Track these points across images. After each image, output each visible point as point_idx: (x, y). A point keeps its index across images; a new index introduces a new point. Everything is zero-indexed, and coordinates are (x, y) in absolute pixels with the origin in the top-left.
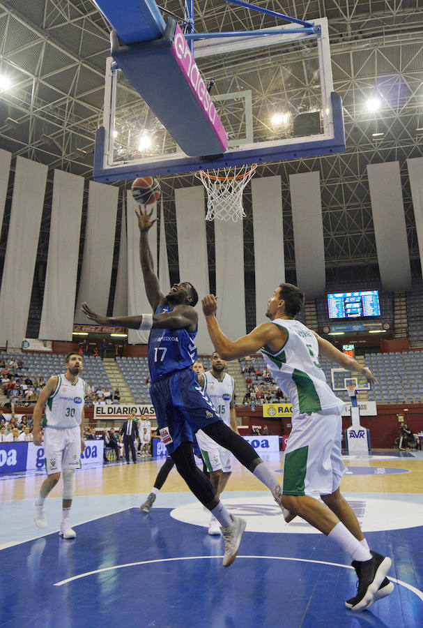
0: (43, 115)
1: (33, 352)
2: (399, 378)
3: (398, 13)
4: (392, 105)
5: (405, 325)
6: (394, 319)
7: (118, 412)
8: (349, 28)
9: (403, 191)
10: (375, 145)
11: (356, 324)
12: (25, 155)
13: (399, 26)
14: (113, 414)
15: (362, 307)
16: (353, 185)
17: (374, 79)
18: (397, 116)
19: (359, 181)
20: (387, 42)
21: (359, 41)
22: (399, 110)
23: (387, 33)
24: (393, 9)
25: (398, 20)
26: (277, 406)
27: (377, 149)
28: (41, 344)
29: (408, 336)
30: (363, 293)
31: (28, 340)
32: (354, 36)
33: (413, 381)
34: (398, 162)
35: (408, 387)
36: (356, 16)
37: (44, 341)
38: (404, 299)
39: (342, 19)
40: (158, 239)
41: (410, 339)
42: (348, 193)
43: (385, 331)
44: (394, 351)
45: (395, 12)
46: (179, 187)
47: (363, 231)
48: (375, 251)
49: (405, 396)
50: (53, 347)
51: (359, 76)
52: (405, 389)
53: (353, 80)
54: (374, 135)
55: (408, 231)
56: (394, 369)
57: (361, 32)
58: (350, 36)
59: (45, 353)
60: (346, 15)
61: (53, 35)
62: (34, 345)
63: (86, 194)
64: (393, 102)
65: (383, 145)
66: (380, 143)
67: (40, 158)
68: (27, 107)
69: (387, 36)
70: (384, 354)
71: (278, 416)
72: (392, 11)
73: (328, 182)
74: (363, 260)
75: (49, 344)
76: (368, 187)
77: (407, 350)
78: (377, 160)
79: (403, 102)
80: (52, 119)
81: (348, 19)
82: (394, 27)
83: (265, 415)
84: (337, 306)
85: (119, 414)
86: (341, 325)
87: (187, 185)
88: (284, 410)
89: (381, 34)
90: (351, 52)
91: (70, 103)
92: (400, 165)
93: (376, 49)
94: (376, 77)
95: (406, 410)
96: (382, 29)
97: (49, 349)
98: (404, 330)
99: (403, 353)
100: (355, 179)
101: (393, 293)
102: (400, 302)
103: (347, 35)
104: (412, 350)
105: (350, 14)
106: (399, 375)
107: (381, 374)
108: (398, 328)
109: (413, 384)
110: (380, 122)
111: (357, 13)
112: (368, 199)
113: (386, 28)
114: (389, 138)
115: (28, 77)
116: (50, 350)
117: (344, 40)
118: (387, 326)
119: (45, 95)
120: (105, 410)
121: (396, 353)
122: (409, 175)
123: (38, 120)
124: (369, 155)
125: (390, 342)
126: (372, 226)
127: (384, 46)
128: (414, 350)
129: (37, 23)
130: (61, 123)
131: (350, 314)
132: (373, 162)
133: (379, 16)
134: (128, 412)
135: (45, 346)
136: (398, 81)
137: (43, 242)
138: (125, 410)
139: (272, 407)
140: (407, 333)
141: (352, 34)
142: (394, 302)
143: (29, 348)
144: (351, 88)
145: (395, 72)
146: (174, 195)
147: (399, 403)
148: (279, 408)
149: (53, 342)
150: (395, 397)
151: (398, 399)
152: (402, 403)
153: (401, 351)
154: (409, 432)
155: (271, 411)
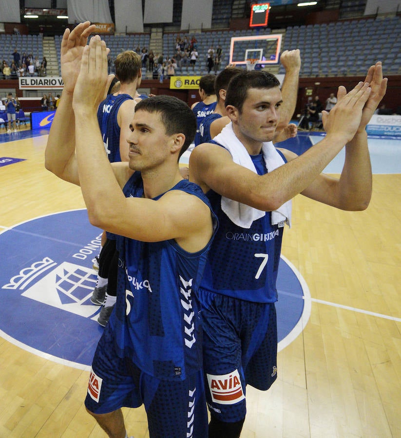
2: (318, 50)
7: (40, 83)
14: (35, 85)
26: (183, 79)
29: (341, 7)
33: (333, 54)
35: (326, 59)
41: (342, 10)
43: (316, 3)
44: (320, 23)
49: (320, 69)
50: (5, 28)
70: (309, 26)
71: (183, 87)
77: (336, 21)
83: (172, 87)
85: (41, 85)
88: (190, 82)
95: (317, 84)
97: (2, 30)
99: (330, 24)
104: (340, 21)
106: (319, 48)
109: (333, 56)
120: (29, 82)
121: (322, 25)
125: (318, 14)
128: (343, 21)
134: (48, 83)
138: (46, 81)
139: (178, 80)
140: (340, 3)
147: (312, 77)
148: (186, 81)
149: (5, 23)
150: (309, 70)
151: (311, 73)
152: (314, 77)
153: (328, 23)
154: (314, 112)
155: (178, 84)
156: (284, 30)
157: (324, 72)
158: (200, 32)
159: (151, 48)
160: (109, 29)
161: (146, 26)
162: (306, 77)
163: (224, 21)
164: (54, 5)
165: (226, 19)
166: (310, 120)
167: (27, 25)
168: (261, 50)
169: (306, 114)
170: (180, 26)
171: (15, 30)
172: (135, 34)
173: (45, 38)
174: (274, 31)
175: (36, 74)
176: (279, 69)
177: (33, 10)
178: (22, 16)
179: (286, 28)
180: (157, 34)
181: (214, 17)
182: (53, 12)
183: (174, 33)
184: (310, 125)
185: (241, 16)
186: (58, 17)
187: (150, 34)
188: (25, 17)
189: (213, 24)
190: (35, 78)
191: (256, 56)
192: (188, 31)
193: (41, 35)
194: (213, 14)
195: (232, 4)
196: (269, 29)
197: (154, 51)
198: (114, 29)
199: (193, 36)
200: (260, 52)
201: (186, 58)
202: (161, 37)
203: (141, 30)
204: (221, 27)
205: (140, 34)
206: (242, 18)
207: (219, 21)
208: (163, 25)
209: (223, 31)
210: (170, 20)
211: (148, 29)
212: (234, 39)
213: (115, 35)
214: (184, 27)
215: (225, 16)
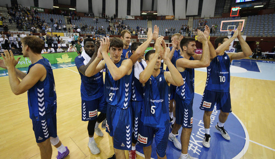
1: (129, 19)
2: (263, 25)
11: (248, 4)
28: (131, 17)
31: (128, 16)
37: (132, 16)
43: (263, 6)
44: (265, 14)
50: (135, 18)
62: (130, 17)
70: (260, 16)
75: (134, 17)
86: (241, 5)
95: (262, 40)
97: (134, 18)
118: (265, 4)
125: (264, 11)
135: (133, 17)
147: (259, 37)
149: (135, 16)
150: (258, 34)
151: (259, 35)
152: (261, 37)
153: (268, 14)
154: (259, 52)
156: (247, 17)
157: (265, 35)
158: (209, 19)
159: (188, 25)
160: (172, 18)
161: (187, 16)
162: (257, 37)
163: (220, 14)
164: (152, 10)
165: (221, 13)
166: (257, 55)
167: (143, 17)
168: (235, 26)
169: (255, 52)
170: (201, 16)
171: (138, 18)
172: (182, 19)
173: (149, 21)
174: (242, 18)
175: (144, 34)
176: (244, 33)
177: (145, 11)
178: (141, 13)
179: (248, 16)
180: (191, 20)
181: (215, 13)
182: (152, 12)
183: (198, 19)
184: (257, 57)
185: (228, 12)
186: (154, 14)
187: (188, 19)
188: (142, 14)
189: (215, 15)
190: (144, 35)
191: (232, 28)
192: (204, 18)
193: (147, 20)
194: (215, 12)
195: (224, 8)
196: (240, 17)
197: (189, 26)
198: (174, 18)
199: (206, 20)
200: (234, 26)
201: (202, 29)
202: (192, 21)
203: (185, 18)
204: (218, 16)
205: (185, 19)
206: (228, 13)
207: (217, 14)
208: (194, 16)
209: (219, 18)
210: (197, 14)
211: (187, 18)
212: (222, 22)
213: (175, 20)
214: (202, 16)
215: (220, 12)
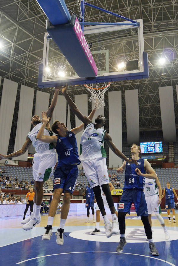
0: (16, 60)
1: (10, 165)
2: (170, 179)
3: (174, 21)
4: (170, 61)
5: (173, 157)
6: (168, 154)
8: (153, 27)
9: (174, 99)
10: (162, 79)
11: (152, 156)
12: (8, 78)
13: (174, 27)
14: (45, 193)
15: (155, 148)
16: (152, 96)
17: (163, 50)
18: (173, 66)
19: (155, 94)
20: (169, 34)
21: (157, 33)
22: (173, 64)
23: (169, 30)
24: (172, 19)
25: (174, 24)
27: (163, 81)
28: (13, 161)
30: (155, 143)
32: (155, 31)
33: (176, 181)
34: (172, 86)
35: (173, 183)
36: (156, 22)
37: (15, 161)
38: (173, 145)
39: (150, 23)
40: (67, 117)
41: (175, 163)
42: (150, 99)
43: (164, 159)
44: (168, 168)
45: (173, 21)
46: (76, 94)
47: (156, 116)
48: (161, 125)
50: (19, 163)
51: (157, 48)
52: (172, 184)
53: (154, 50)
54: (162, 74)
55: (175, 116)
56: (168, 175)
57: (158, 29)
58: (153, 31)
59: (15, 166)
60: (152, 21)
61: (21, 24)
62: (10, 162)
63: (35, 96)
64: (171, 60)
65: (165, 79)
66: (165, 78)
67: (15, 79)
68: (9, 56)
69: (169, 31)
70: (164, 169)
71: (117, 194)
72: (172, 21)
73: (142, 94)
74: (156, 128)
75: (17, 162)
76: (159, 97)
77: (174, 167)
78: (163, 85)
79: (175, 60)
80: (20, 62)
81: (153, 23)
82: (172, 27)
84: (144, 148)
85: (48, 193)
86: (145, 156)
87: (80, 94)
88: (120, 192)
89: (167, 30)
90: (153, 38)
91: (29, 55)
92: (173, 87)
93: (164, 37)
94: (164, 49)
96: (167, 28)
98: (172, 159)
99: (172, 168)
100: (153, 93)
101: (168, 143)
102: (171, 147)
103: (152, 30)
104: (175, 167)
105: (153, 21)
106: (170, 178)
107: (162, 177)
108: (170, 158)
109: (176, 182)
110: (165, 69)
111: (157, 20)
112: (159, 102)
113: (169, 28)
114: (168, 76)
115: (10, 43)
116: (18, 165)
117: (150, 32)
118: (165, 157)
119: (17, 51)
121: (169, 169)
122: (177, 92)
123: (14, 63)
124: (160, 83)
125: (166, 164)
126: (160, 113)
127: (168, 36)
128: (176, 167)
129: (14, 19)
130: (24, 64)
131: (150, 151)
132: (161, 86)
133: (166, 22)
134: (52, 192)
135: (15, 163)
136: (173, 51)
137: (15, 117)
138: (51, 191)
139: (115, 191)
140: (174, 160)
141: (154, 30)
142: (168, 147)
143: (8, 164)
144: (153, 53)
145: (172, 47)
146: (74, 98)
148: (118, 191)
149: (19, 161)
155: (114, 193)
177: (32, 155)
188: (28, 158)
192: (112, 168)
